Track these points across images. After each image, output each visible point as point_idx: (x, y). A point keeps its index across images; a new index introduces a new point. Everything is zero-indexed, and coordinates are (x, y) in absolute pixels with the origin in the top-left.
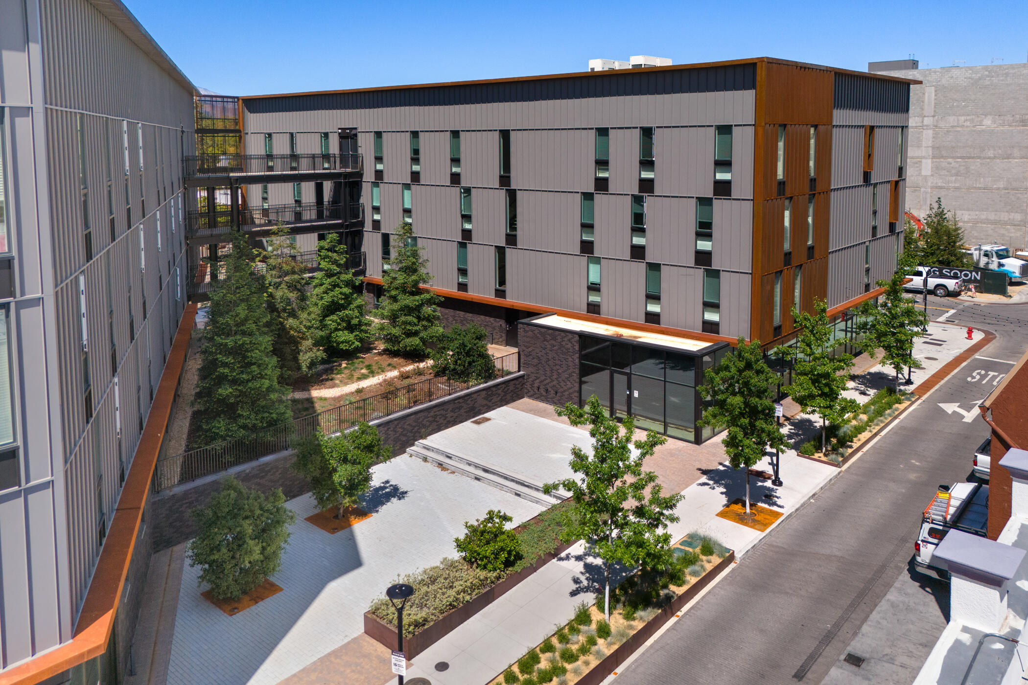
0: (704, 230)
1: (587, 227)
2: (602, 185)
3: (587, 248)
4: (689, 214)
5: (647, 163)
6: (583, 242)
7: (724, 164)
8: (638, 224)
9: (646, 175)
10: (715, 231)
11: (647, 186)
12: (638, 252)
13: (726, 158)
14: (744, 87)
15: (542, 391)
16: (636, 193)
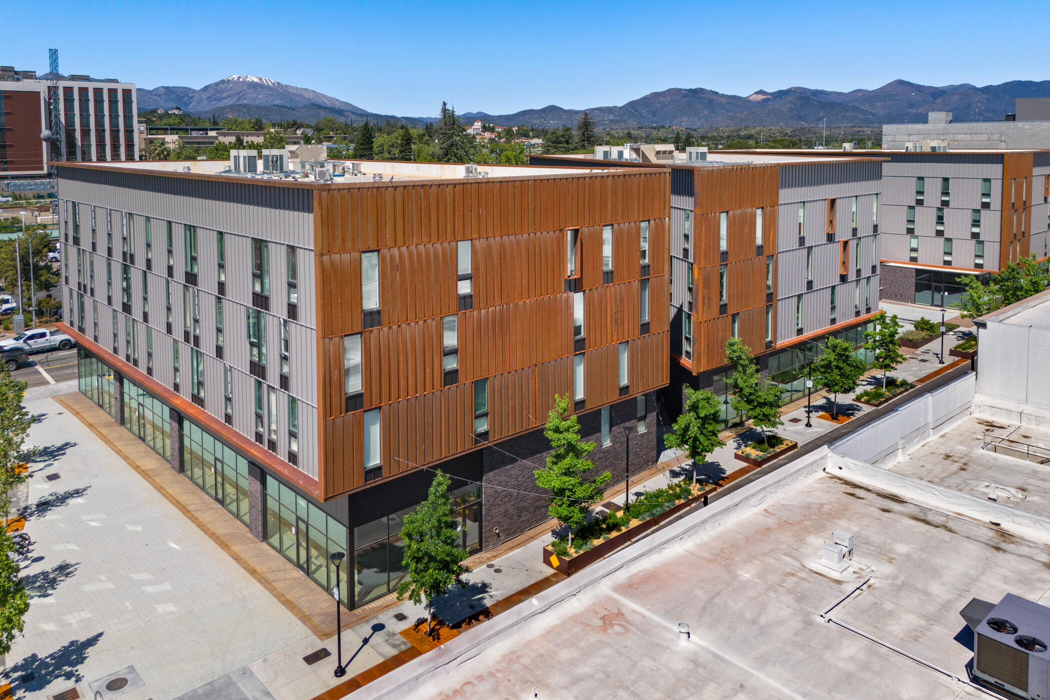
0: (976, 223)
1: (911, 221)
2: (920, 203)
3: (910, 231)
4: (969, 217)
5: (946, 193)
6: (908, 229)
7: (987, 195)
8: (940, 220)
9: (945, 198)
10: (982, 224)
11: (945, 204)
12: (940, 233)
13: (987, 192)
14: (997, 163)
15: (893, 296)
16: (939, 206)
